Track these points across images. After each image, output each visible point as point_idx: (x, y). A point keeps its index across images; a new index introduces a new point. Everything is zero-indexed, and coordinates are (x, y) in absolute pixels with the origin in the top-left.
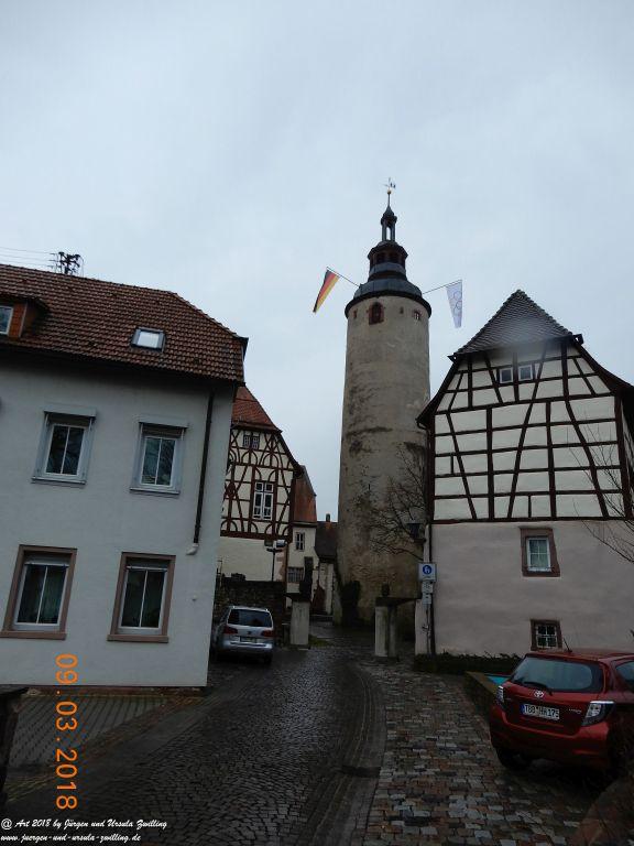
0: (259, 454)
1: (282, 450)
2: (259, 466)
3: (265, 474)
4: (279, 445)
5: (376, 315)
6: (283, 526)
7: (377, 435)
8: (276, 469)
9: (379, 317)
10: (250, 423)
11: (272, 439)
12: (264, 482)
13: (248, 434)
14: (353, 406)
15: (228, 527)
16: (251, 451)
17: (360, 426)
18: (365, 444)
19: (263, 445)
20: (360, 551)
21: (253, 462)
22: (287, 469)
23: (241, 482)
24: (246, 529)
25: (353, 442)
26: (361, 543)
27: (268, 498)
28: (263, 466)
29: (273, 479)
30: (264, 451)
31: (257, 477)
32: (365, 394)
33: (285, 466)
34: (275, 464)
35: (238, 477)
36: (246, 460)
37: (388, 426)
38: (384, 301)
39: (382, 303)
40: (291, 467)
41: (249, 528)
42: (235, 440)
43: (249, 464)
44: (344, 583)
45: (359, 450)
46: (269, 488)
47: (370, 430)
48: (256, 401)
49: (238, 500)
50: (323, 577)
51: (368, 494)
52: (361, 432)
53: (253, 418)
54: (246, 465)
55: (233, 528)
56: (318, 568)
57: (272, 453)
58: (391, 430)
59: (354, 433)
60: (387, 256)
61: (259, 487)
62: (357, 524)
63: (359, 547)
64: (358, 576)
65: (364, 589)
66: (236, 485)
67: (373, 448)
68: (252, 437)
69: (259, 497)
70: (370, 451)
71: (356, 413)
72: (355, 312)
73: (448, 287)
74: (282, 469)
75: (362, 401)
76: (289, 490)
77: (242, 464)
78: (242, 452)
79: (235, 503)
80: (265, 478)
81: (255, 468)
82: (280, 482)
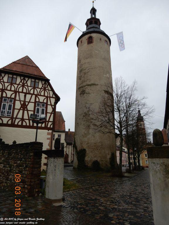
0: (39, 90)
1: (50, 89)
2: (39, 95)
3: (42, 99)
4: (48, 86)
5: (90, 41)
6: (50, 123)
7: (92, 87)
8: (47, 97)
9: (92, 41)
10: (34, 75)
11: (45, 83)
12: (41, 103)
13: (33, 80)
14: (81, 77)
15: (22, 123)
16: (34, 88)
17: (85, 84)
18: (87, 91)
19: (40, 86)
20: (85, 135)
21: (36, 93)
22: (52, 97)
23: (29, 102)
24: (31, 125)
25: (81, 91)
26: (86, 132)
27: (43, 110)
28: (41, 95)
29: (45, 101)
30: (41, 89)
31: (37, 100)
32: (86, 71)
33: (51, 96)
34: (46, 95)
35: (28, 100)
36: (32, 92)
37: (96, 83)
38: (94, 35)
39: (93, 36)
40: (54, 96)
41: (33, 124)
42: (26, 82)
43: (34, 94)
44: (78, 150)
45: (84, 93)
46: (43, 106)
47: (88, 85)
48: (38, 67)
49: (27, 111)
50: (68, 150)
51: (89, 111)
52: (85, 86)
53: (36, 73)
54: (32, 94)
55: (24, 124)
56: (66, 147)
57: (45, 89)
58: (98, 85)
59: (82, 87)
60: (93, 22)
61: (38, 105)
62: (84, 124)
63: (85, 134)
64: (85, 147)
65: (87, 152)
66: (27, 103)
67: (90, 92)
68: (35, 82)
69: (38, 110)
70: (89, 93)
71: (82, 79)
72: (81, 41)
73: (117, 34)
74: (50, 97)
75: (85, 74)
76: (53, 107)
77: (30, 94)
78: (30, 88)
79: (26, 112)
80: (41, 101)
81: (36, 96)
82: (49, 103)
